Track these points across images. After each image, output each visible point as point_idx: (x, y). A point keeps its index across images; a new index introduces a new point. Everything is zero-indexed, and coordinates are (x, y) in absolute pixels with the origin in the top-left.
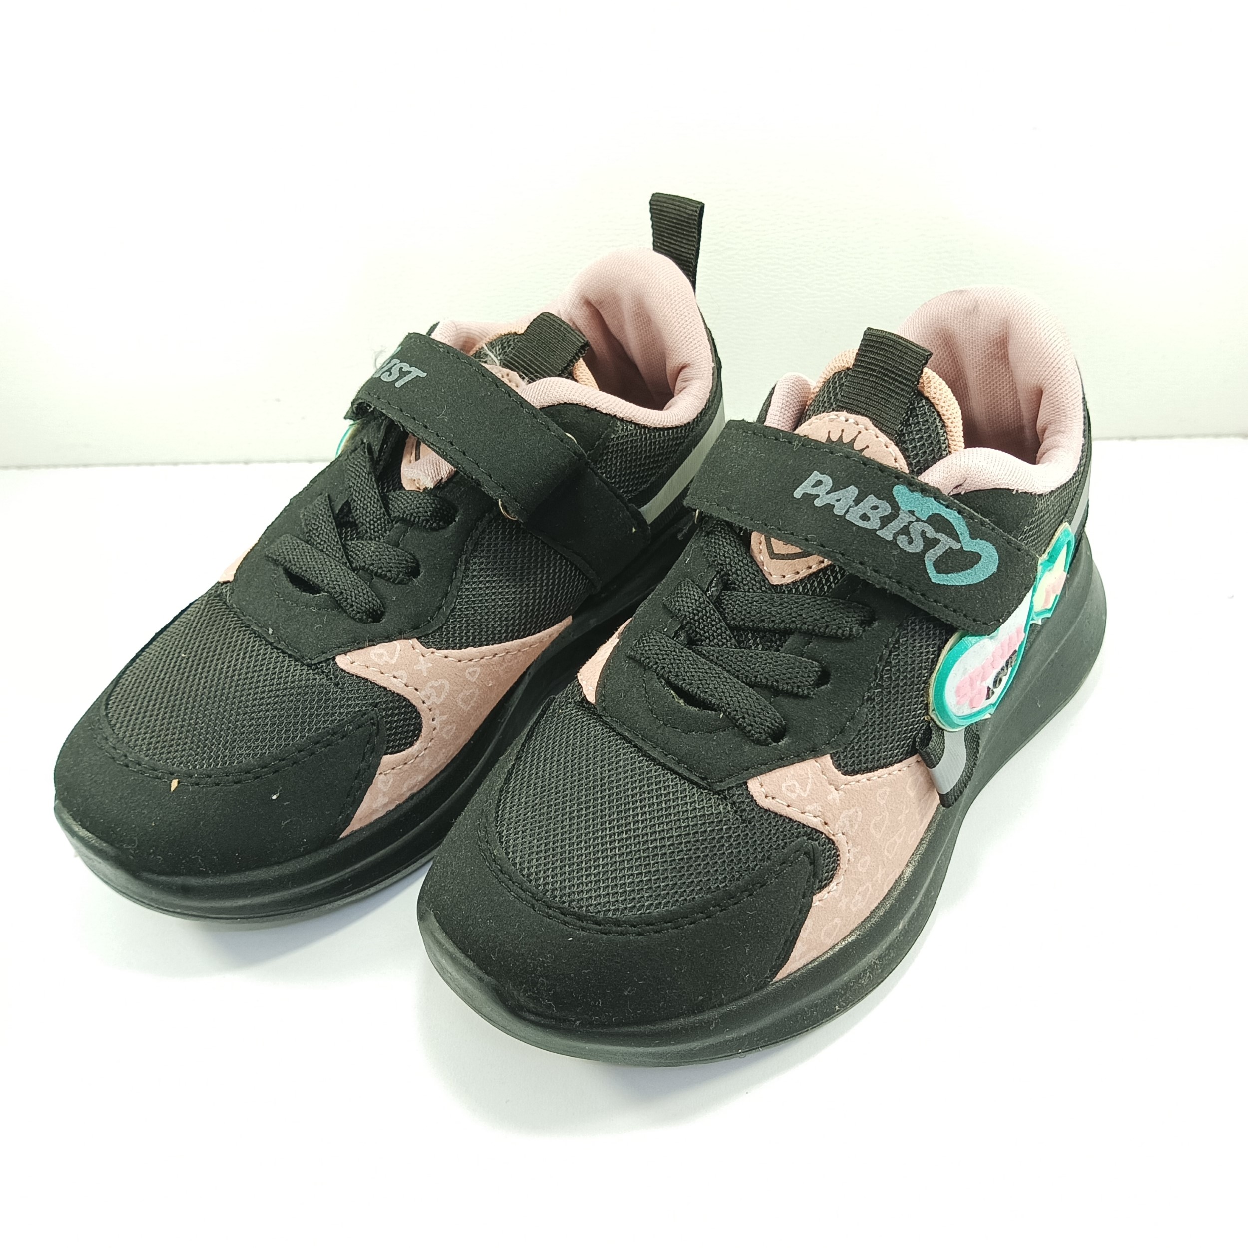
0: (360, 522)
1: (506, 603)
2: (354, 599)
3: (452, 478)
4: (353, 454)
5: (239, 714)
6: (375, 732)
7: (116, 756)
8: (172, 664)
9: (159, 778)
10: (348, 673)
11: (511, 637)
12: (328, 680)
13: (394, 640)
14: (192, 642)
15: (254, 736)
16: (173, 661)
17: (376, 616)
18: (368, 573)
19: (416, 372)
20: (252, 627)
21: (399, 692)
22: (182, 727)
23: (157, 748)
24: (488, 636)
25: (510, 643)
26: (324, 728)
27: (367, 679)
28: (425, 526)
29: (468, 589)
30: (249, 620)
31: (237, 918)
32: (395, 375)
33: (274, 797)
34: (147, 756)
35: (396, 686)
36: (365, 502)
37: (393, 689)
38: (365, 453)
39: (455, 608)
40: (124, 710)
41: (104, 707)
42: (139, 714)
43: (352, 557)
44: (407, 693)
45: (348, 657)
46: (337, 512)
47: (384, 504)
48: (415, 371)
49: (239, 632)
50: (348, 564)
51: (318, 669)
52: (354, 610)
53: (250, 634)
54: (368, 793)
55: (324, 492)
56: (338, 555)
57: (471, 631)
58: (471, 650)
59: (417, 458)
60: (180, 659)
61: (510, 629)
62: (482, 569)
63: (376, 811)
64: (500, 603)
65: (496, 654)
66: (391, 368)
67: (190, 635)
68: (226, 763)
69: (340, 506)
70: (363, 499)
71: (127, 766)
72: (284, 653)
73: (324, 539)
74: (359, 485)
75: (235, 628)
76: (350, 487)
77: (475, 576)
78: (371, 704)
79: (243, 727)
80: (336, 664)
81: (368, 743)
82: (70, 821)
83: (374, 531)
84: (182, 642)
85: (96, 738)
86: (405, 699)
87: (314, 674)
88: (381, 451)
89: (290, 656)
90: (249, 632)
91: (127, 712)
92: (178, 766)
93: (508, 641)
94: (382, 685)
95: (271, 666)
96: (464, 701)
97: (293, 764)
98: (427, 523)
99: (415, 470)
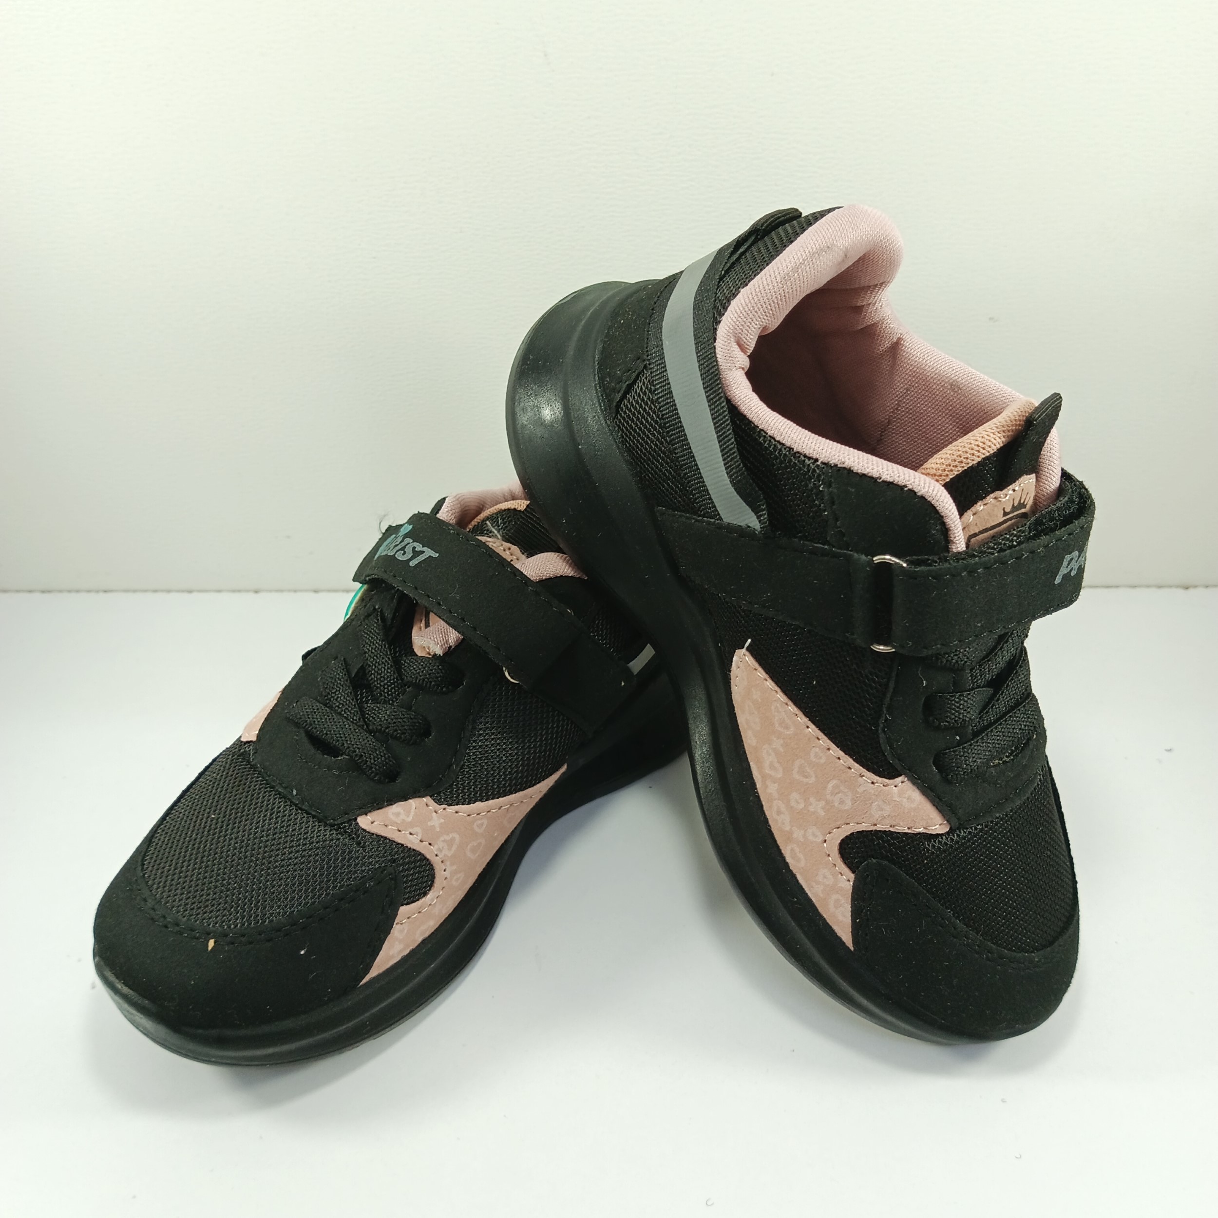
0: (375, 686)
1: (510, 758)
2: (372, 761)
3: (460, 645)
4: (366, 621)
5: (268, 875)
6: (393, 886)
7: (157, 917)
8: (203, 824)
9: (197, 938)
10: (369, 832)
11: (514, 790)
12: (350, 840)
13: (410, 799)
14: (220, 802)
15: (284, 896)
16: (204, 821)
17: (391, 776)
18: (382, 736)
19: (429, 553)
20: (277, 788)
21: (415, 848)
22: (216, 887)
23: (193, 909)
24: (494, 789)
25: (514, 795)
26: (348, 885)
27: (386, 837)
28: (436, 690)
29: (474, 747)
30: (274, 781)
31: (266, 1065)
32: (409, 555)
33: (302, 952)
34: (184, 917)
35: (412, 842)
36: (380, 667)
37: (409, 845)
38: (378, 620)
39: (464, 765)
40: (160, 871)
41: (140, 868)
42: (174, 874)
43: (368, 719)
44: (422, 848)
45: (368, 817)
46: (353, 675)
47: (396, 668)
48: (428, 551)
49: (265, 792)
50: (365, 727)
51: (341, 829)
52: (372, 773)
53: (276, 795)
54: (386, 942)
55: (339, 655)
56: (355, 718)
57: (479, 786)
58: (479, 804)
59: (427, 625)
60: (209, 820)
61: (514, 782)
62: (487, 728)
63: (392, 957)
64: (504, 758)
65: (501, 807)
66: (405, 547)
67: (218, 794)
68: (258, 922)
69: (356, 670)
70: (377, 665)
71: (166, 927)
72: (308, 813)
73: (341, 702)
74: (373, 651)
75: (260, 789)
76: (365, 653)
77: (481, 734)
78: (390, 861)
79: (273, 887)
80: (358, 824)
81: (387, 896)
82: (112, 978)
83: (388, 695)
84: (210, 801)
85: (135, 899)
86: (420, 854)
87: (337, 834)
88: (393, 619)
89: (314, 817)
90: (274, 793)
91: (162, 872)
92: (213, 926)
93: (512, 794)
94: (399, 842)
95: (297, 827)
96: (473, 850)
97: (319, 921)
98: (438, 688)
99: (425, 639)
